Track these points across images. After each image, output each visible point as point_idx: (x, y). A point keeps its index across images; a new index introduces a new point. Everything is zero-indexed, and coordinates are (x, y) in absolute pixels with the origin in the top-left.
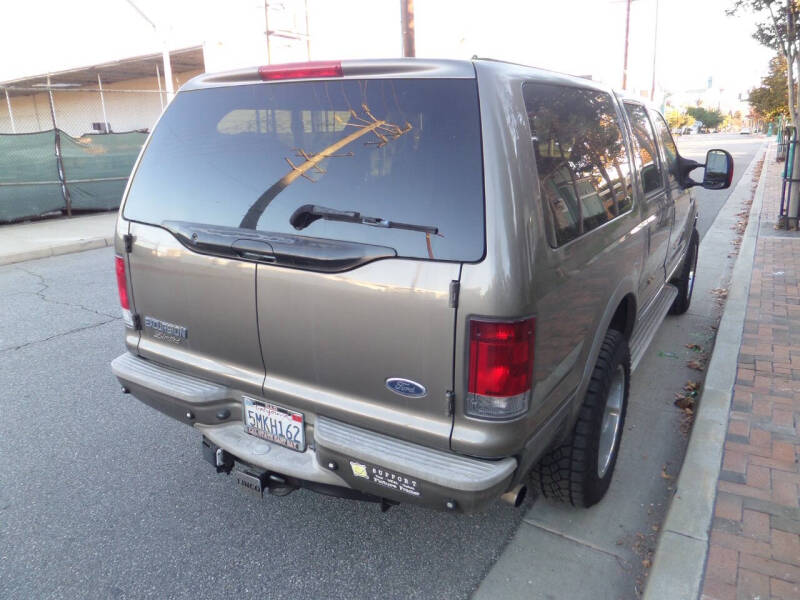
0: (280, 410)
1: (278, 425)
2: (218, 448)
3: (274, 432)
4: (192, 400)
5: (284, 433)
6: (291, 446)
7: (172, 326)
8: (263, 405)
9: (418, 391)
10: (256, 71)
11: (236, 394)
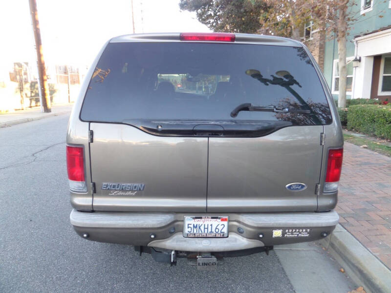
0: (212, 218)
1: (210, 227)
2: (172, 250)
3: (206, 232)
4: (159, 226)
5: (213, 230)
6: (219, 236)
7: (129, 184)
8: (201, 218)
9: (303, 186)
10: (179, 35)
11: (179, 216)
